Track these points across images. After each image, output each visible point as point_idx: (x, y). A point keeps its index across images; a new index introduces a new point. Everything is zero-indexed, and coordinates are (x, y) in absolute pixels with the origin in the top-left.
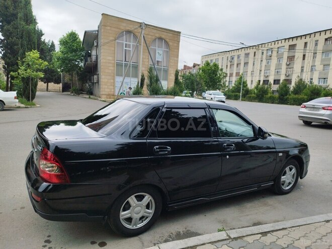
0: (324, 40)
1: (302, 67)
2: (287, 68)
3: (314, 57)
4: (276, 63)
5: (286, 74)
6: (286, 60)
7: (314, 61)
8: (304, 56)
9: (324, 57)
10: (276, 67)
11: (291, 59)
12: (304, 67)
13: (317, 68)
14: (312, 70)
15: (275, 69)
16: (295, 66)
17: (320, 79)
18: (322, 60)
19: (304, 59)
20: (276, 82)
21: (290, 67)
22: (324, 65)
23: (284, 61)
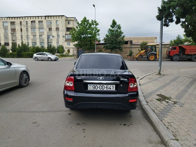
0: (31, 22)
1: (21, 36)
2: (12, 36)
3: (27, 31)
4: (4, 32)
5: (12, 40)
6: (10, 31)
7: (27, 33)
8: (21, 29)
9: (32, 31)
10: (4, 34)
11: (14, 30)
12: (22, 36)
13: (30, 37)
14: (27, 38)
15: (4, 36)
16: (17, 35)
17: (32, 43)
18: (32, 33)
19: (21, 31)
20: (6, 44)
21: (13, 35)
22: (33, 36)
23: (9, 31)
